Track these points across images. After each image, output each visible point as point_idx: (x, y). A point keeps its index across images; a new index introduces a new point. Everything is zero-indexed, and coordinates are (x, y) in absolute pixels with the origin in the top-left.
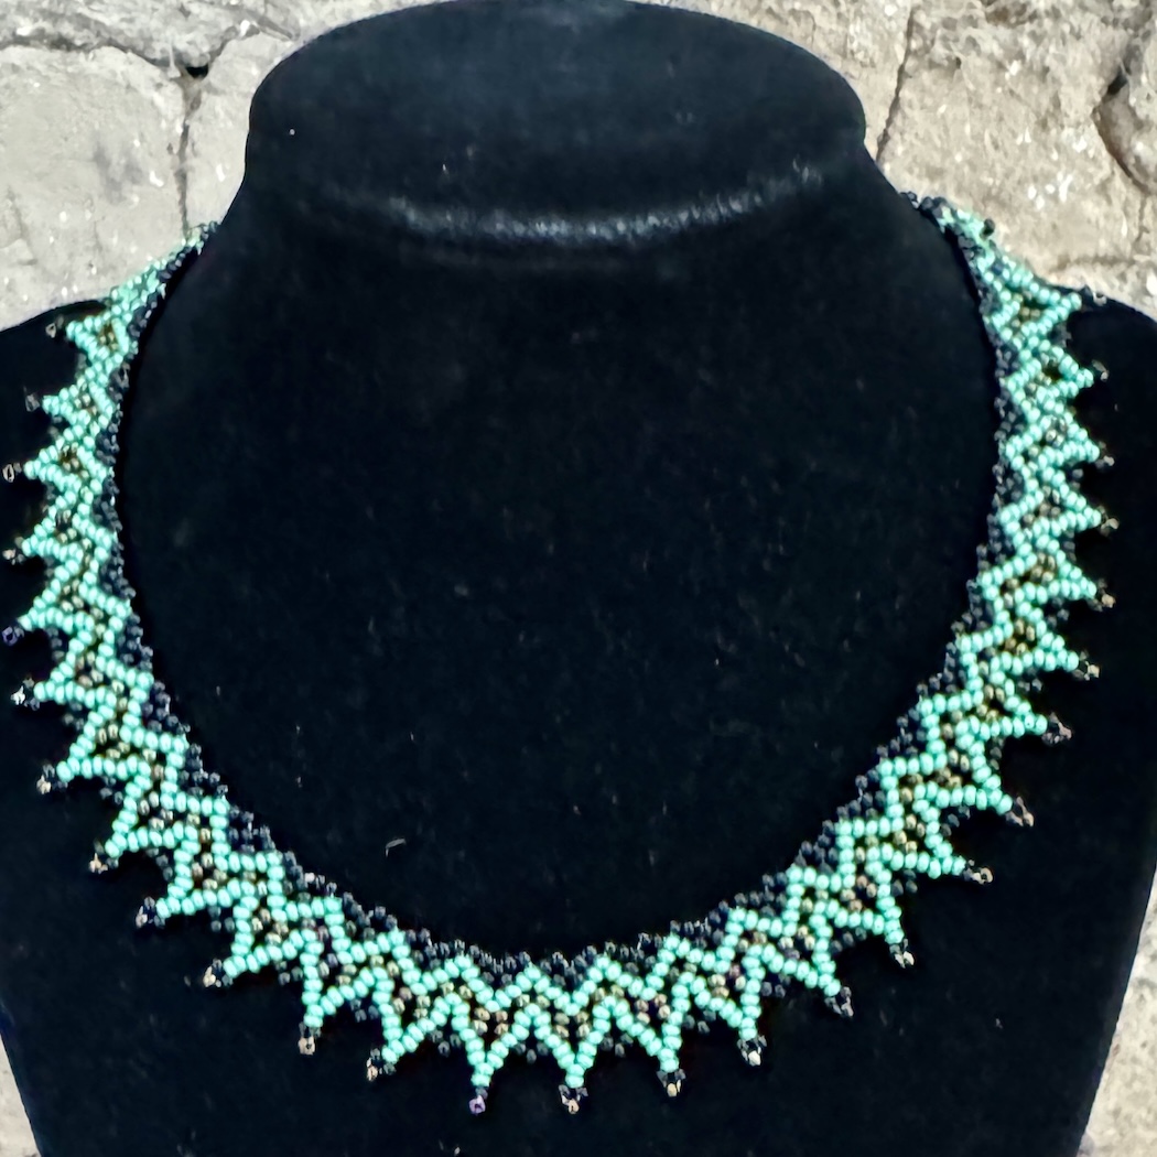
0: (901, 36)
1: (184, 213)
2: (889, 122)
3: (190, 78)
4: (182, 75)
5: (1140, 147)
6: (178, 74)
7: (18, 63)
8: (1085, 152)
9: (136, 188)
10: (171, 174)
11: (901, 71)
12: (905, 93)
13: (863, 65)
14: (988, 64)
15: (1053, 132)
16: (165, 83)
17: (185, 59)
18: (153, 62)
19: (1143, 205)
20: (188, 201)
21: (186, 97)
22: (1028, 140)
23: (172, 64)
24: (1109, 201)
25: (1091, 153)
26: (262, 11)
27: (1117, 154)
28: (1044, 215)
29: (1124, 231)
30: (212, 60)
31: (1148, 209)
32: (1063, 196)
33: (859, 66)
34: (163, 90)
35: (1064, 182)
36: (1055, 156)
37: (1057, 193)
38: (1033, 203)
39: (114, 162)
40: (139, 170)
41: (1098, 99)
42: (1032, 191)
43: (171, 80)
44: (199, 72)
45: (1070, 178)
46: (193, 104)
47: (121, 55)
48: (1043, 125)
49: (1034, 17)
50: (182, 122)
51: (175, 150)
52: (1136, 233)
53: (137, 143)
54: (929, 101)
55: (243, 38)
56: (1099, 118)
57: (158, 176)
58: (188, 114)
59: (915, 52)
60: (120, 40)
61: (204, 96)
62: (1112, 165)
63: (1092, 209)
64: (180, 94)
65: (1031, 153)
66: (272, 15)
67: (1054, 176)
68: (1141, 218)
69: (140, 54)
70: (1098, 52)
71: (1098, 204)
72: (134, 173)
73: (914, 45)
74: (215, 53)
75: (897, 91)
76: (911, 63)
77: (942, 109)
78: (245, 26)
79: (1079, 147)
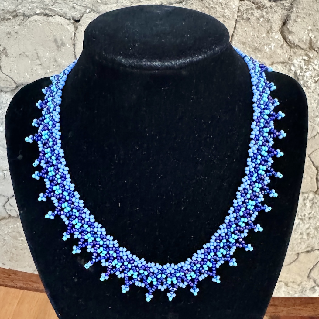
0: (236, 13)
1: (75, 53)
2: (234, 32)
3: (76, 23)
4: (74, 22)
5: (290, 37)
6: (73, 22)
7: (37, 19)
8: (278, 39)
9: (64, 48)
10: (72, 44)
11: (236, 20)
12: (237, 25)
13: (228, 19)
14: (256, 19)
15: (270, 34)
16: (70, 24)
17: (75, 18)
18: (67, 19)
19: (290, 51)
20: (76, 50)
21: (75, 27)
22: (265, 35)
23: (71, 20)
24: (283, 49)
25: (279, 39)
26: (92, 7)
27: (285, 39)
28: (268, 53)
29: (286, 56)
30: (81, 18)
31: (292, 51)
32: (273, 48)
33: (227, 19)
34: (70, 25)
35: (273, 45)
36: (271, 39)
37: (271, 47)
38: (266, 50)
39: (59, 42)
40: (64, 44)
41: (281, 26)
42: (266, 47)
43: (71, 23)
44: (78, 21)
45: (274, 44)
46: (76, 28)
47: (60, 17)
48: (268, 32)
49: (266, 8)
50: (74, 32)
51: (73, 39)
52: (289, 56)
53: (64, 37)
54: (243, 27)
55: (88, 14)
56: (281, 31)
57: (69, 45)
58: (75, 31)
59: (239, 16)
60: (60, 14)
61: (79, 27)
62: (284, 41)
63: (279, 51)
64: (73, 26)
65: (265, 39)
66: (94, 8)
67: (271, 44)
68: (290, 53)
69: (64, 17)
70: (281, 16)
71: (281, 50)
72: (63, 44)
73: (239, 14)
74: (81, 17)
75: (236, 25)
76: (238, 19)
77: (246, 29)
78: (88, 11)
79: (276, 37)
